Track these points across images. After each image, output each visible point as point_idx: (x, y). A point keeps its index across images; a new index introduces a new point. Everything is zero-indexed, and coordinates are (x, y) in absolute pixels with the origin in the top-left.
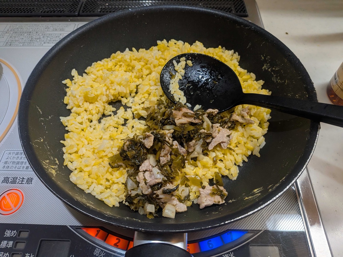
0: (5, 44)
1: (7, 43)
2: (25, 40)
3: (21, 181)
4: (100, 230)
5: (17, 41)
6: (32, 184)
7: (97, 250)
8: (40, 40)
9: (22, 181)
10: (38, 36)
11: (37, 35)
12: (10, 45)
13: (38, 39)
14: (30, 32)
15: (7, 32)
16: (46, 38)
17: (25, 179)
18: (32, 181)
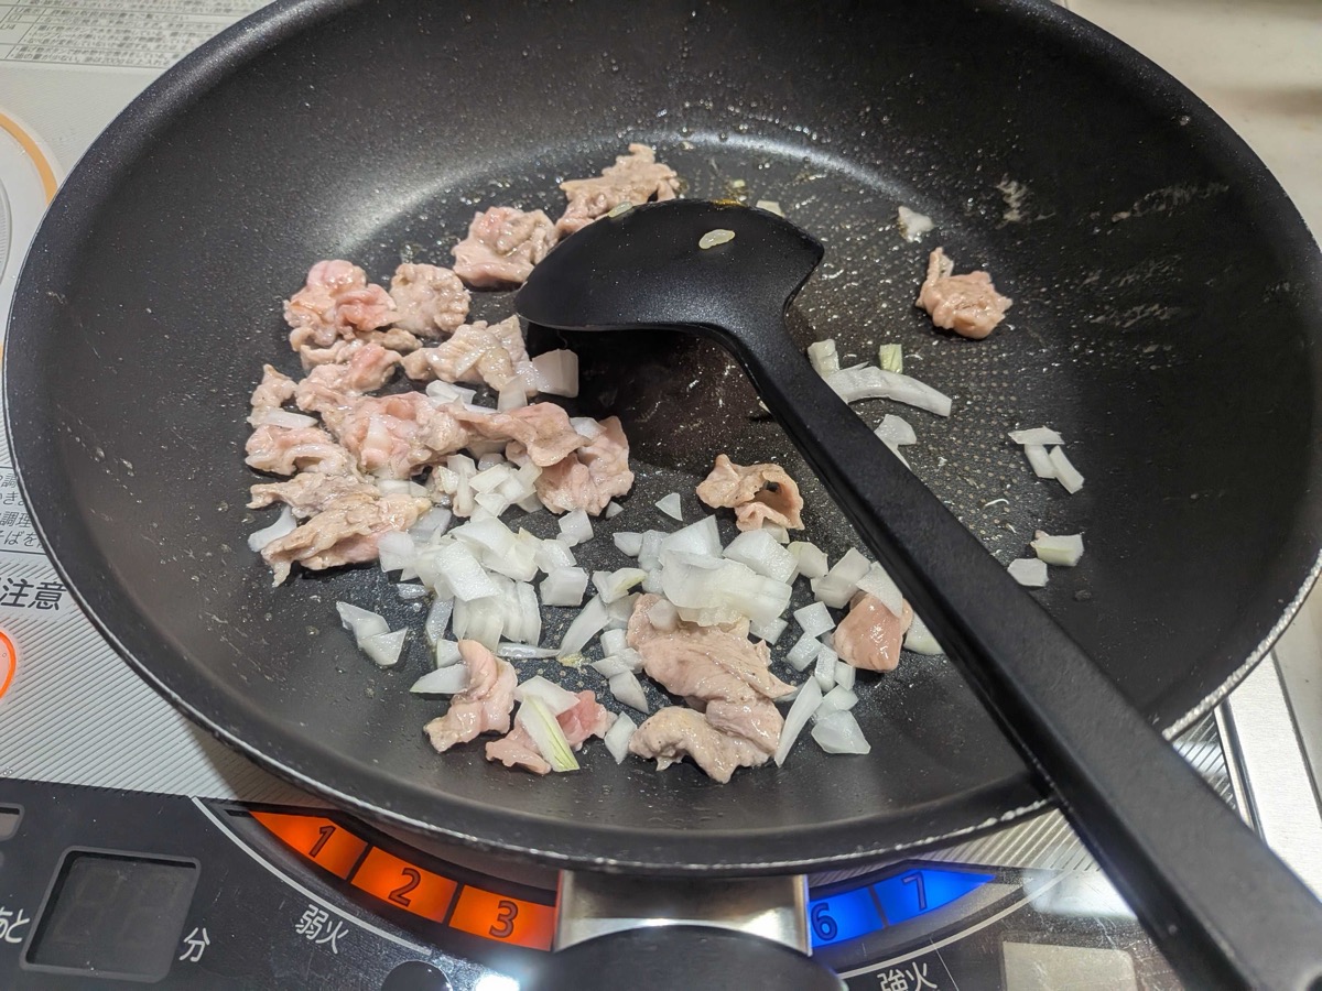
0: (15, 52)
1: (24, 49)
2: (97, 40)
3: (11, 594)
4: (334, 829)
5: (64, 44)
6: (57, 608)
7: (313, 915)
8: (159, 46)
9: (18, 595)
10: (152, 31)
11: (149, 25)
12: (37, 57)
13: (151, 40)
14: (123, 15)
15: (28, 10)
16: (185, 38)
17: (32, 586)
18: (58, 599)
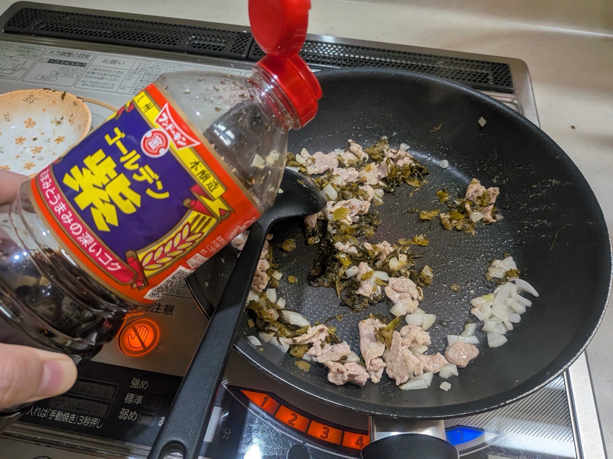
3: (155, 308)
4: (268, 398)
6: (172, 314)
9: (158, 309)
15: (135, 72)
17: (162, 306)
18: (172, 311)
